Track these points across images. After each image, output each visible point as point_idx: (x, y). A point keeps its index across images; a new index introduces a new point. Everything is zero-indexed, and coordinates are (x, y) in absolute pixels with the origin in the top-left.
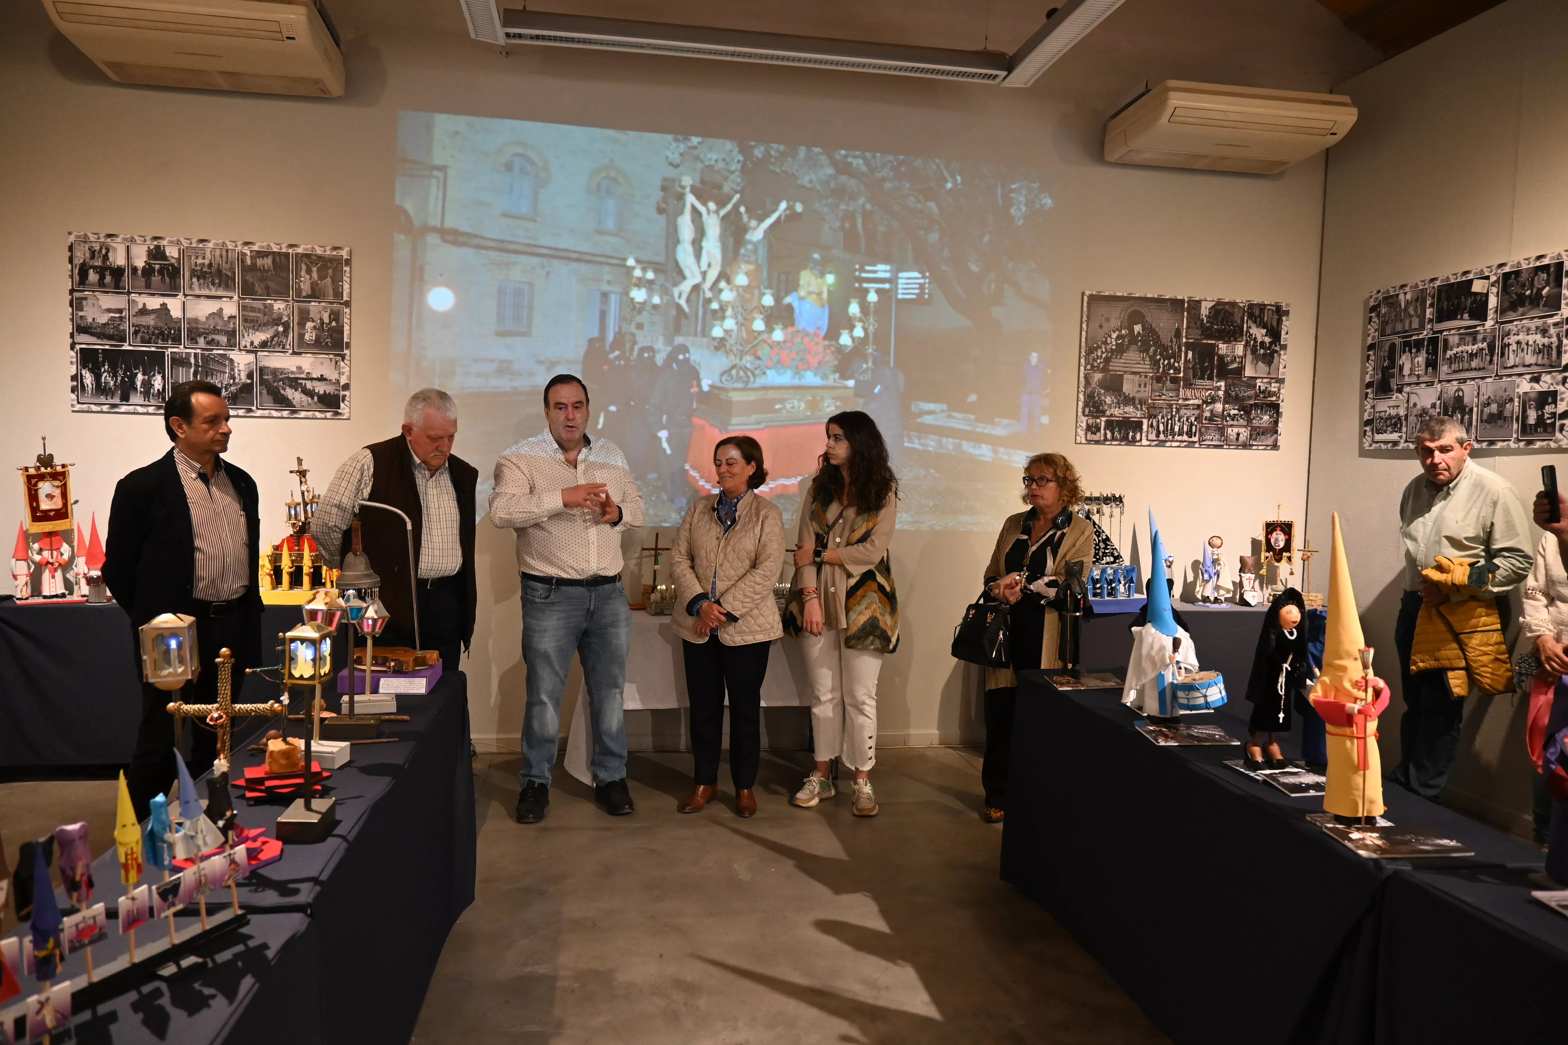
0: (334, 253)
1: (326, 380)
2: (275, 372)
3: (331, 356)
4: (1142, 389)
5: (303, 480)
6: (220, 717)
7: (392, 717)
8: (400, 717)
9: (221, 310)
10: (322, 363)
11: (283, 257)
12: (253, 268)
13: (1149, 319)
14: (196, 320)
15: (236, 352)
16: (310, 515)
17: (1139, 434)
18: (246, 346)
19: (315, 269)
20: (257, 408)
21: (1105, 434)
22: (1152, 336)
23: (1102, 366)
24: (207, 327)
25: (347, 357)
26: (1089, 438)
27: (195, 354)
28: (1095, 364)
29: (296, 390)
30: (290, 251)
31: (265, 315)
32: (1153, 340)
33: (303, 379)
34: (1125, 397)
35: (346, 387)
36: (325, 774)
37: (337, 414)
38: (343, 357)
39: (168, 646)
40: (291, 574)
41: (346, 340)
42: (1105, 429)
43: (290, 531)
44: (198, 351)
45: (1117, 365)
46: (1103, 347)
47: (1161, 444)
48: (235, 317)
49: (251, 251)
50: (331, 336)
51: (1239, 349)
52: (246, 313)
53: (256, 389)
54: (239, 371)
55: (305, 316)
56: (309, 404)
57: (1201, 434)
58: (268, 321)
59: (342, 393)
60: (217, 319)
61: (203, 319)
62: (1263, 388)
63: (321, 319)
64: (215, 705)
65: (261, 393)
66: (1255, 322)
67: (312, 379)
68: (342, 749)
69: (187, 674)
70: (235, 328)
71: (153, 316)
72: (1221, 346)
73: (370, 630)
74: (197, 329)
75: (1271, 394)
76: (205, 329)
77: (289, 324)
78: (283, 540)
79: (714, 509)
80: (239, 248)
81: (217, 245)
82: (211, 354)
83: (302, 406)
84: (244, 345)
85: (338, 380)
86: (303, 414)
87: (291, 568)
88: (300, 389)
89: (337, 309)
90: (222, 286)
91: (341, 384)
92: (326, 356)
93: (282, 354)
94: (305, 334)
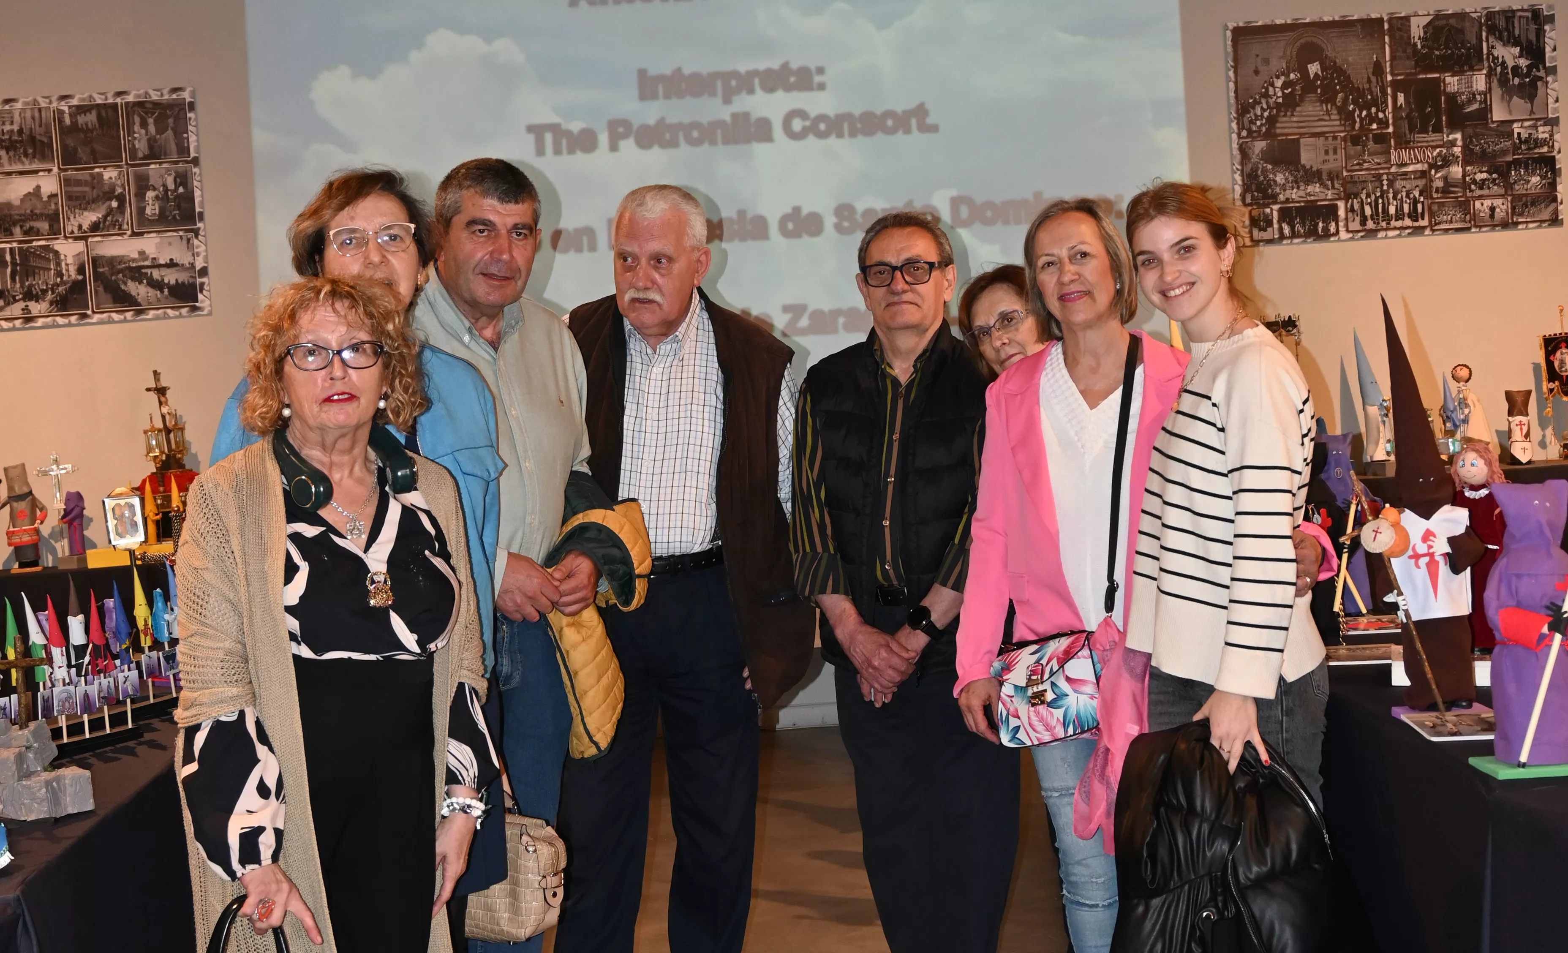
0: (174, 96)
1: (176, 265)
2: (112, 261)
3: (181, 233)
4: (1331, 156)
5: (163, 399)
9: (38, 188)
10: (170, 243)
11: (110, 111)
12: (74, 128)
13: (1330, 53)
14: (9, 205)
15: (61, 240)
16: (173, 446)
17: (1333, 224)
18: (72, 232)
19: (151, 121)
20: (94, 312)
21: (1281, 230)
22: (1338, 78)
23: (1264, 129)
24: (22, 211)
25: (201, 233)
26: (1256, 237)
27: (11, 249)
28: (1254, 128)
29: (140, 283)
30: (119, 100)
31: (93, 188)
32: (1339, 83)
33: (148, 267)
34: (1306, 171)
35: (204, 272)
38: (196, 233)
40: (157, 523)
41: (198, 209)
42: (1279, 222)
43: (152, 468)
44: (15, 245)
45: (1287, 126)
46: (1264, 101)
47: (1371, 234)
48: (56, 195)
49: (70, 107)
50: (179, 207)
51: (1479, 82)
52: (69, 189)
53: (90, 287)
54: (67, 265)
55: (143, 184)
56: (158, 300)
57: (1432, 215)
58: (98, 196)
59: (199, 280)
60: (34, 200)
61: (17, 202)
62: (1524, 135)
63: (164, 186)
65: (96, 291)
66: (1500, 38)
67: (160, 266)
70: (58, 210)
72: (1448, 79)
74: (11, 216)
75: (1539, 143)
76: (20, 215)
77: (124, 196)
78: (144, 481)
80: (54, 105)
81: (27, 103)
82: (31, 247)
83: (150, 304)
84: (70, 230)
85: (192, 264)
86: (152, 313)
87: (157, 515)
88: (145, 281)
89: (184, 169)
90: (37, 156)
91: (197, 269)
92: (175, 234)
93: (120, 238)
94: (145, 208)
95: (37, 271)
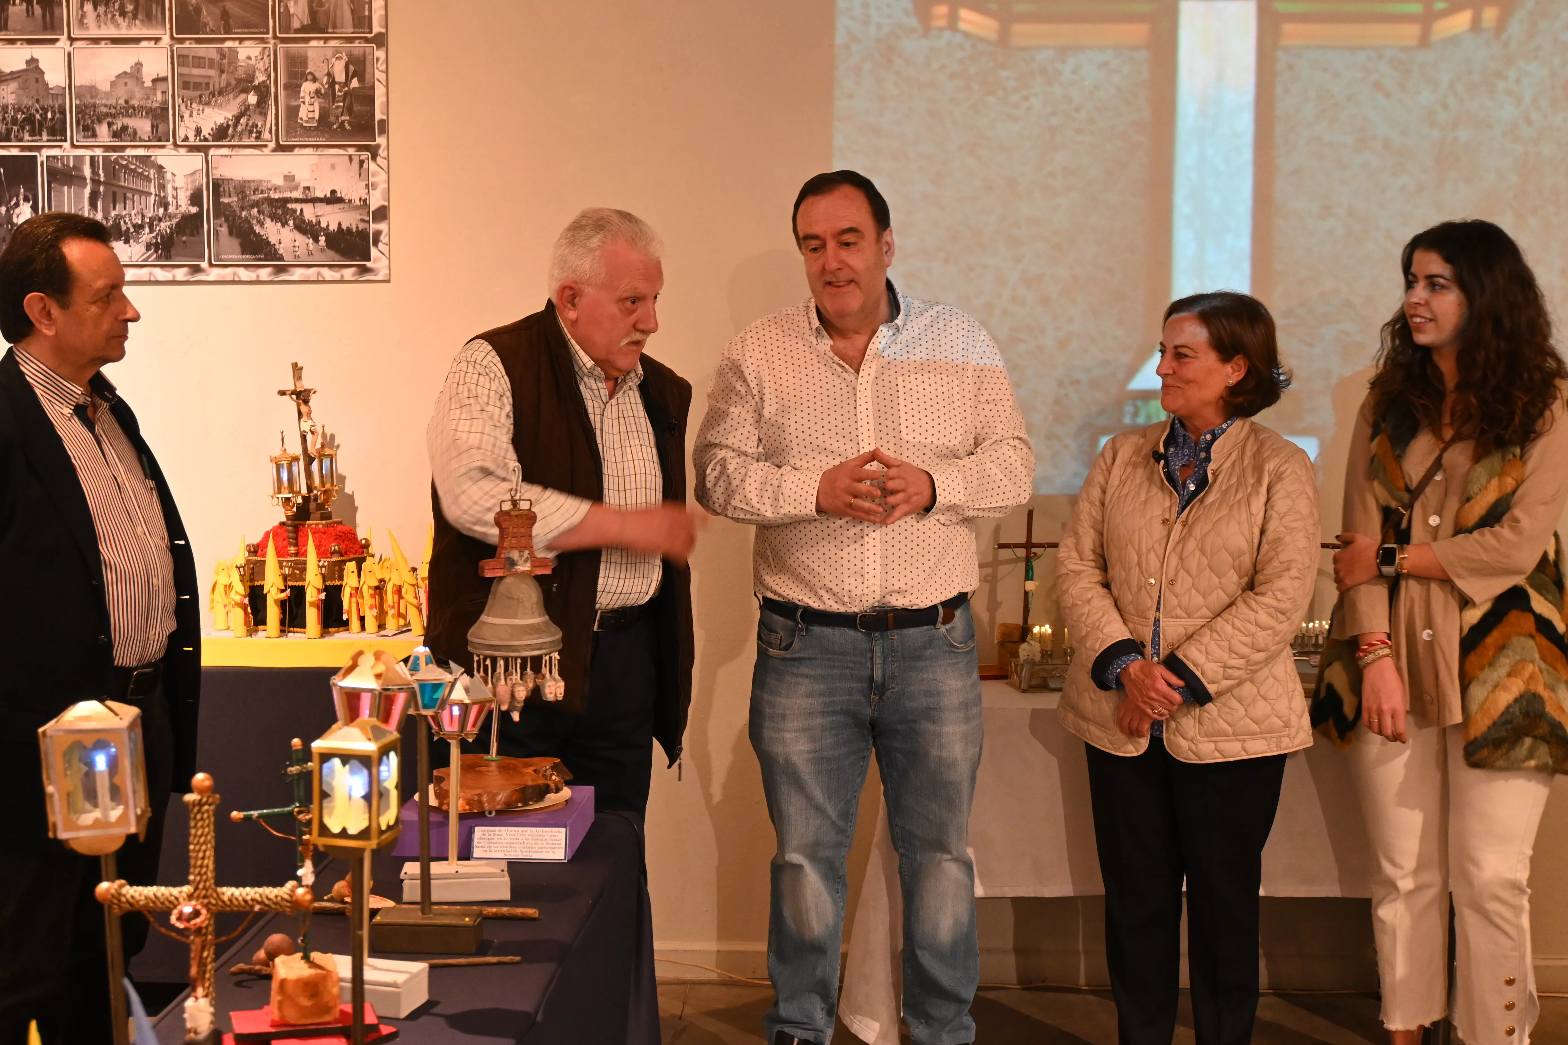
1: (340, 200)
2: (242, 188)
3: (351, 151)
5: (304, 409)
6: (196, 914)
7: (504, 910)
8: (519, 911)
9: (139, 66)
10: (333, 167)
14: (92, 90)
15: (169, 150)
16: (317, 482)
18: (186, 139)
20: (211, 265)
24: (113, 102)
25: (382, 152)
27: (92, 158)
29: (284, 224)
31: (222, 72)
33: (297, 201)
35: (382, 214)
36: (386, 1030)
37: (364, 270)
38: (374, 152)
39: (91, 764)
40: (282, 604)
41: (379, 116)
43: (280, 515)
44: (98, 152)
48: (165, 79)
50: (350, 110)
52: (185, 70)
53: (209, 225)
54: (176, 189)
58: (228, 84)
59: (373, 227)
60: (131, 84)
61: (105, 87)
63: (329, 75)
64: (187, 889)
65: (217, 233)
67: (315, 200)
68: (413, 976)
69: (128, 824)
70: (166, 102)
71: (13, 86)
73: (455, 728)
74: (94, 106)
76: (110, 106)
77: (268, 88)
78: (267, 535)
79: (1157, 457)
82: (122, 157)
83: (297, 257)
84: (183, 136)
85: (365, 200)
86: (298, 274)
87: (282, 591)
88: (291, 223)
89: (361, 52)
90: (140, 16)
91: (372, 209)
92: (341, 152)
93: (257, 152)
94: (298, 107)
95: (129, 195)
